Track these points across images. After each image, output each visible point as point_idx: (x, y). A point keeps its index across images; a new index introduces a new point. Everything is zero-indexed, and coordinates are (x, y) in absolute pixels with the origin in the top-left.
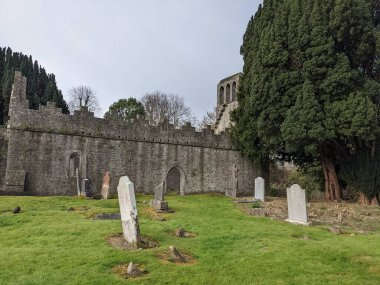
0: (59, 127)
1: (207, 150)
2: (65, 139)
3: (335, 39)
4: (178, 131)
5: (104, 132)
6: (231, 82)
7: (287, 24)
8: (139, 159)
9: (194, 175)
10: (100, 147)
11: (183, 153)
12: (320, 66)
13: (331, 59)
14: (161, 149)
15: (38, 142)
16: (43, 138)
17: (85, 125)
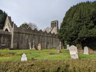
0: (24, 32)
1: (53, 38)
2: (26, 35)
3: (91, 17)
4: (48, 34)
5: (34, 34)
6: (55, 22)
7: (80, 13)
8: (41, 40)
9: (51, 44)
10: (33, 37)
11: (49, 39)
12: (88, 22)
13: (90, 21)
14: (45, 38)
15: (20, 36)
16: (21, 35)
17: (30, 32)
